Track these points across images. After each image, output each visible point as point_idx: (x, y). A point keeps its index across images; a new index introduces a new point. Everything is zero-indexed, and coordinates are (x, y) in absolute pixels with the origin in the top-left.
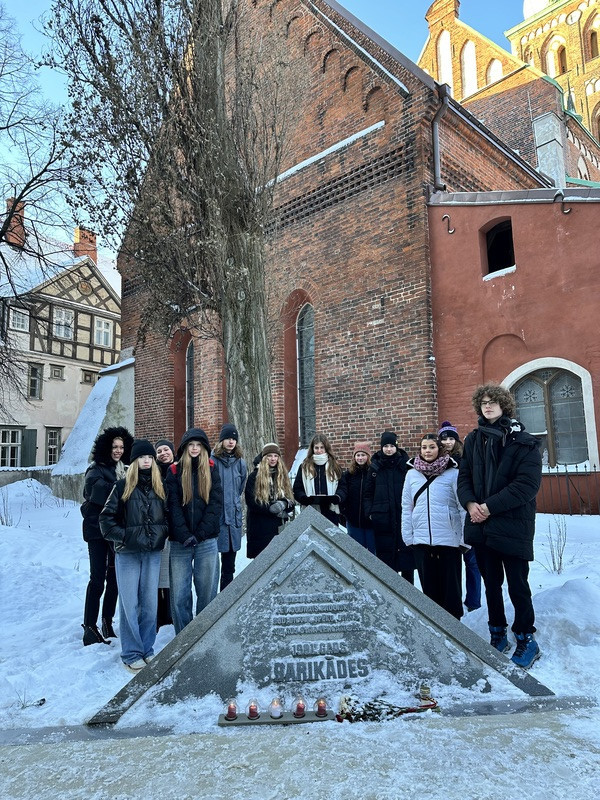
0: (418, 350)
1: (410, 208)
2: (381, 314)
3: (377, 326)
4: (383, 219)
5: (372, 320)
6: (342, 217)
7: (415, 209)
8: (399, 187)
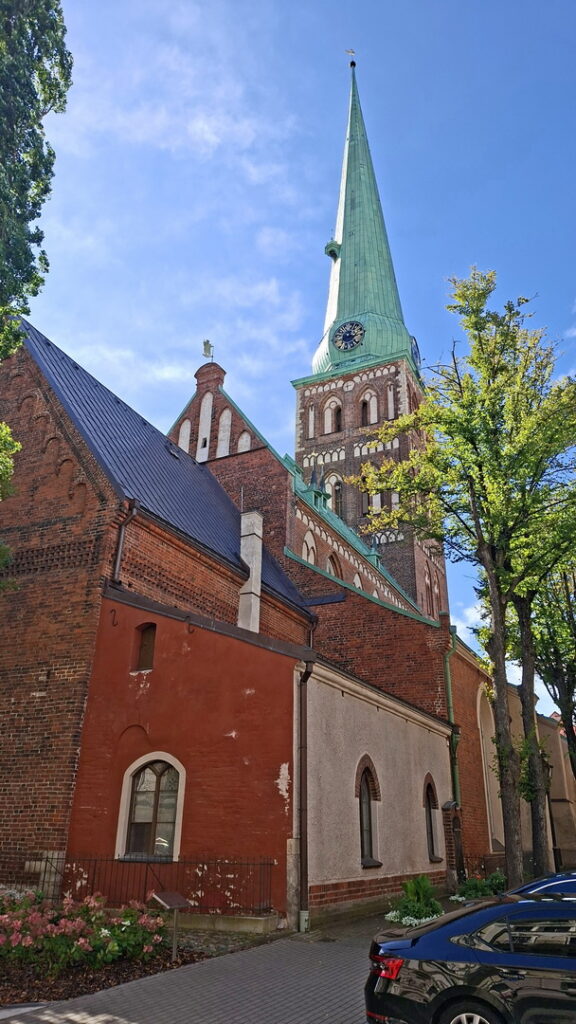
0: (67, 728)
1: (87, 595)
2: (44, 687)
3: (39, 697)
4: (66, 597)
5: (36, 691)
6: (31, 586)
7: (91, 597)
8: (82, 575)
